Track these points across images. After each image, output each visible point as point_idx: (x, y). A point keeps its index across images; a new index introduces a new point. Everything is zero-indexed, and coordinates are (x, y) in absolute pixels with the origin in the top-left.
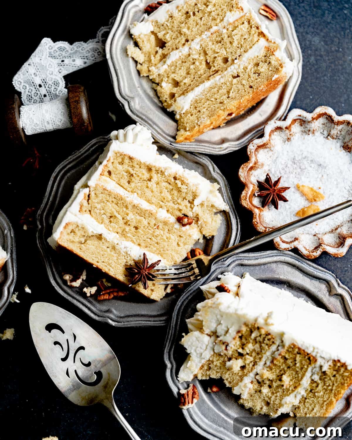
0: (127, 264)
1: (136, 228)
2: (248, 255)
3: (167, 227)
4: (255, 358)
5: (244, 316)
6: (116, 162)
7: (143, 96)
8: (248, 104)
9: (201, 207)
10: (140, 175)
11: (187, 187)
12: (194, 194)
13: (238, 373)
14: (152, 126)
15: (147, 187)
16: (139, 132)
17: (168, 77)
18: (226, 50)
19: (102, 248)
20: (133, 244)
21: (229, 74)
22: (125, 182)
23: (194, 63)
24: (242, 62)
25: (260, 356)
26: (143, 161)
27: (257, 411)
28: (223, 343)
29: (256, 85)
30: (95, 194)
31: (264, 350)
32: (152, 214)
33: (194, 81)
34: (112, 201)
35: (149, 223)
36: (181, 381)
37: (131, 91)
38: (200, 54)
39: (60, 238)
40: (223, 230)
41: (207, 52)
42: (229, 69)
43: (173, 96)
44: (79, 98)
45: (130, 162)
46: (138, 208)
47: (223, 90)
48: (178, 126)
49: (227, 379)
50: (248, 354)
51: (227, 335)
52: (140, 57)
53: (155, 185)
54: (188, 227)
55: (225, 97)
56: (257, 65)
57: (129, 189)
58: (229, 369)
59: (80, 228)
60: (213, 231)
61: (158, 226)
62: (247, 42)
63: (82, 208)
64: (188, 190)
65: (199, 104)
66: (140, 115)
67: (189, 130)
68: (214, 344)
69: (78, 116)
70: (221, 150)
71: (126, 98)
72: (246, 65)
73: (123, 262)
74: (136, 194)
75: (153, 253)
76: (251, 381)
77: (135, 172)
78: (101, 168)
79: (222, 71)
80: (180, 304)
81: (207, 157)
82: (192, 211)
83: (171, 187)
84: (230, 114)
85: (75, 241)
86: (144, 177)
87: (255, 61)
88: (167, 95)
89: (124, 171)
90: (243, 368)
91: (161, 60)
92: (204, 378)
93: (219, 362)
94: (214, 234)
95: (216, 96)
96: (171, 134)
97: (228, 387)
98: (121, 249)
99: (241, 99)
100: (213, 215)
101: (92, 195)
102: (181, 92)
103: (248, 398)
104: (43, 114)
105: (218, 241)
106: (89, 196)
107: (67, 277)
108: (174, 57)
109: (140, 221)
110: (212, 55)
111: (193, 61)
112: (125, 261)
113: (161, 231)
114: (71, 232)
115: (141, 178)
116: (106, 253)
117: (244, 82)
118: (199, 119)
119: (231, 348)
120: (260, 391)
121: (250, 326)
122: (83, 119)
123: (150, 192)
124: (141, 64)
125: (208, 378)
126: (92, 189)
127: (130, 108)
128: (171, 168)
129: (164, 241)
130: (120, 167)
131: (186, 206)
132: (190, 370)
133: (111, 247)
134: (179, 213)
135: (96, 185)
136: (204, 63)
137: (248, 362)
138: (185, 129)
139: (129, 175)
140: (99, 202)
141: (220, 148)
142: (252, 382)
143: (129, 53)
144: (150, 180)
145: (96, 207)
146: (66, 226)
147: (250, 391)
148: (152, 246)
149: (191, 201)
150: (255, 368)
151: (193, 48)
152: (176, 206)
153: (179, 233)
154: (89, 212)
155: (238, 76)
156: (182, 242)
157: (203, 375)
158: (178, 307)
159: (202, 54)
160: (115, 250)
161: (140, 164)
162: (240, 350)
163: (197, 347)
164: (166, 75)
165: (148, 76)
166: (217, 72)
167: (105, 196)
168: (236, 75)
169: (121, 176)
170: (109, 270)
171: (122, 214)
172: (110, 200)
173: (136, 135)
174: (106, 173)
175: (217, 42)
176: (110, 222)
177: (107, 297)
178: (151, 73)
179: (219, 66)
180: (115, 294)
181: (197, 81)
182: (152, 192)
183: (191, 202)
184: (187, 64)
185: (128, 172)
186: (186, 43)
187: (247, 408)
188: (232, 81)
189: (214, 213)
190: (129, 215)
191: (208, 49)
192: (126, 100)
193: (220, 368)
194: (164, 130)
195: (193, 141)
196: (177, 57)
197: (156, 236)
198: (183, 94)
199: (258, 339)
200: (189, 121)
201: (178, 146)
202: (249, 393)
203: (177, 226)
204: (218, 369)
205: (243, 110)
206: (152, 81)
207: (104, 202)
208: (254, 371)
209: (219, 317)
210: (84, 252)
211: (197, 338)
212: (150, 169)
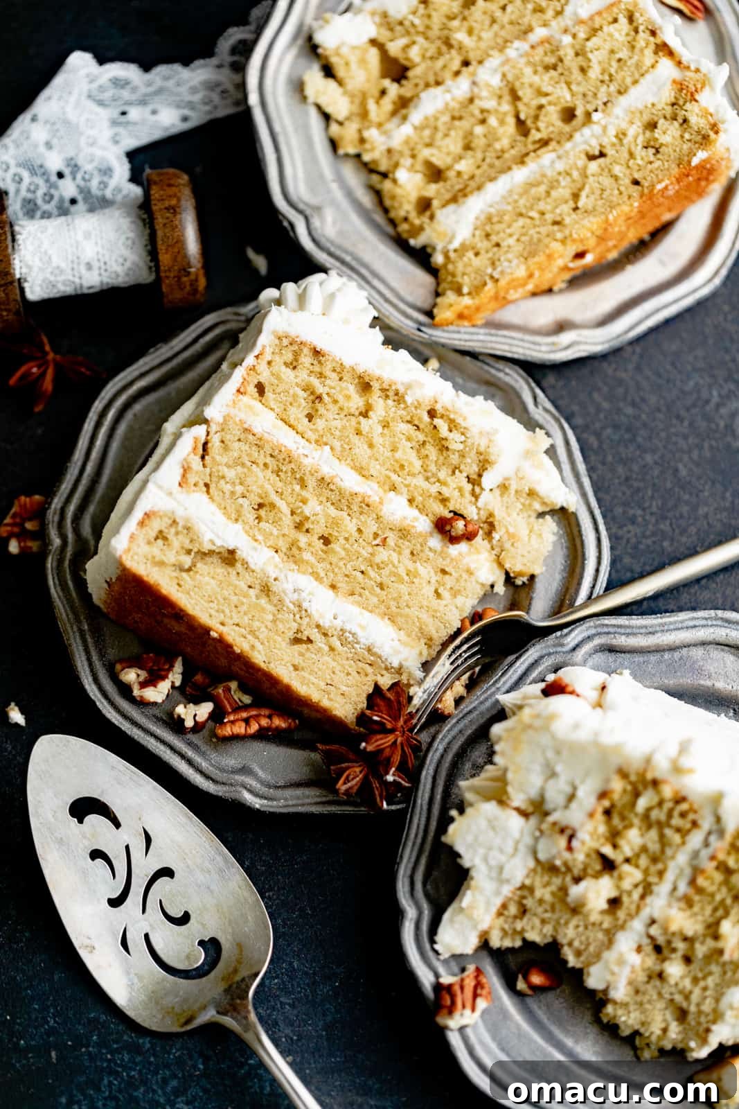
0: (299, 636)
1: (326, 541)
2: (627, 623)
3: (407, 543)
4: (646, 872)
5: (617, 748)
6: (278, 361)
7: (345, 204)
8: (628, 228)
9: (502, 495)
10: (340, 398)
11: (463, 438)
12: (481, 458)
13: (601, 924)
14: (368, 282)
15: (358, 433)
16: (339, 290)
17: (413, 156)
18: (570, 89)
19: (236, 587)
20: (315, 583)
21: (577, 150)
22: (300, 416)
23: (483, 121)
24: (612, 120)
25: (660, 866)
26: (348, 362)
27: (654, 1038)
28: (562, 831)
29: (649, 178)
30: (222, 442)
31: (670, 845)
32: (368, 505)
33: (485, 167)
34: (265, 465)
35: (359, 531)
36: (445, 955)
37: (312, 190)
38: (500, 97)
39: (129, 550)
40: (560, 561)
41: (520, 93)
42: (577, 136)
43: (425, 205)
44: (179, 200)
45: (315, 362)
46: (331, 486)
47: (560, 190)
48: (438, 284)
49: (570, 944)
50: (627, 860)
51: (574, 805)
52: (339, 104)
53: (380, 429)
54: (463, 547)
55: (566, 208)
56: (652, 126)
57: (309, 434)
58: (576, 910)
59: (180, 528)
60: (533, 562)
61: (385, 538)
62: (626, 69)
63: (188, 476)
64: (466, 447)
65: (497, 227)
66: (338, 253)
67: (469, 294)
68: (537, 834)
69: (173, 246)
70: (554, 348)
71: (301, 206)
72: (624, 125)
73: (290, 628)
74: (327, 448)
75: (371, 612)
76: (635, 946)
77: (327, 389)
78: (239, 373)
79: (559, 142)
80: (441, 748)
81: (517, 368)
82: (475, 504)
83: (421, 437)
84: (580, 255)
85: (166, 561)
86: (351, 405)
87: (646, 118)
88: (409, 202)
89: (297, 384)
90: (614, 903)
91: (394, 113)
92: (507, 943)
93: (549, 889)
94: (537, 570)
95: (542, 206)
96: (419, 303)
97: (573, 968)
98: (284, 592)
99: (611, 212)
100: (533, 519)
101: (215, 441)
102: (448, 196)
103: (627, 999)
104: (77, 242)
105: (546, 590)
106: (205, 444)
107: (131, 676)
108: (431, 104)
109: (335, 523)
110: (532, 99)
111: (480, 116)
112: (295, 626)
113: (392, 552)
114: (157, 538)
115: (341, 409)
116: (245, 600)
117: (617, 170)
118: (497, 263)
119: (583, 843)
120: (661, 976)
121: (633, 778)
122: (185, 256)
123: (366, 447)
124: (340, 124)
125: (518, 943)
126: (214, 428)
127: (310, 233)
128: (421, 385)
129: (401, 581)
130: (288, 374)
131: (460, 490)
132: (470, 918)
133: (258, 587)
134: (442, 507)
135: (224, 417)
136: (511, 121)
137: (627, 884)
138: (459, 291)
139: (312, 397)
140: (231, 463)
141: (553, 344)
142: (639, 949)
143: (310, 91)
144: (365, 415)
145: (223, 477)
146: (143, 519)
147: (633, 976)
148: (367, 592)
149: (475, 477)
150: (646, 905)
151: (482, 84)
152: (434, 489)
153: (441, 563)
154: (205, 489)
155: (602, 155)
156: (448, 587)
157: (505, 933)
158: (438, 754)
159: (507, 98)
160: (268, 596)
161: (340, 370)
162: (607, 850)
163: (490, 849)
164: (407, 152)
165: (358, 156)
166: (544, 143)
167: (247, 447)
168: (597, 153)
169: (290, 399)
170: (253, 647)
171: (290, 499)
172: (261, 461)
173: (332, 297)
174: (252, 390)
175: (547, 68)
176: (259, 518)
177: (240, 729)
178: (367, 146)
179: (551, 129)
180: (264, 722)
181: (491, 166)
182: (371, 446)
183: (475, 481)
184: (465, 124)
185: (308, 388)
186: (464, 69)
187: (626, 1032)
188: (585, 168)
189: (534, 515)
190: (310, 504)
191: (522, 84)
192: (300, 212)
193: (553, 909)
194: (402, 293)
195: (479, 322)
196: (439, 104)
197: (377, 565)
198: (454, 200)
199: (655, 814)
200: (469, 270)
201: (440, 335)
202: (630, 983)
203: (435, 542)
204: (546, 911)
205: (615, 246)
206: (370, 168)
207: (243, 465)
208: (646, 913)
209: (550, 754)
210: (188, 593)
211: (489, 821)
212: (365, 387)
